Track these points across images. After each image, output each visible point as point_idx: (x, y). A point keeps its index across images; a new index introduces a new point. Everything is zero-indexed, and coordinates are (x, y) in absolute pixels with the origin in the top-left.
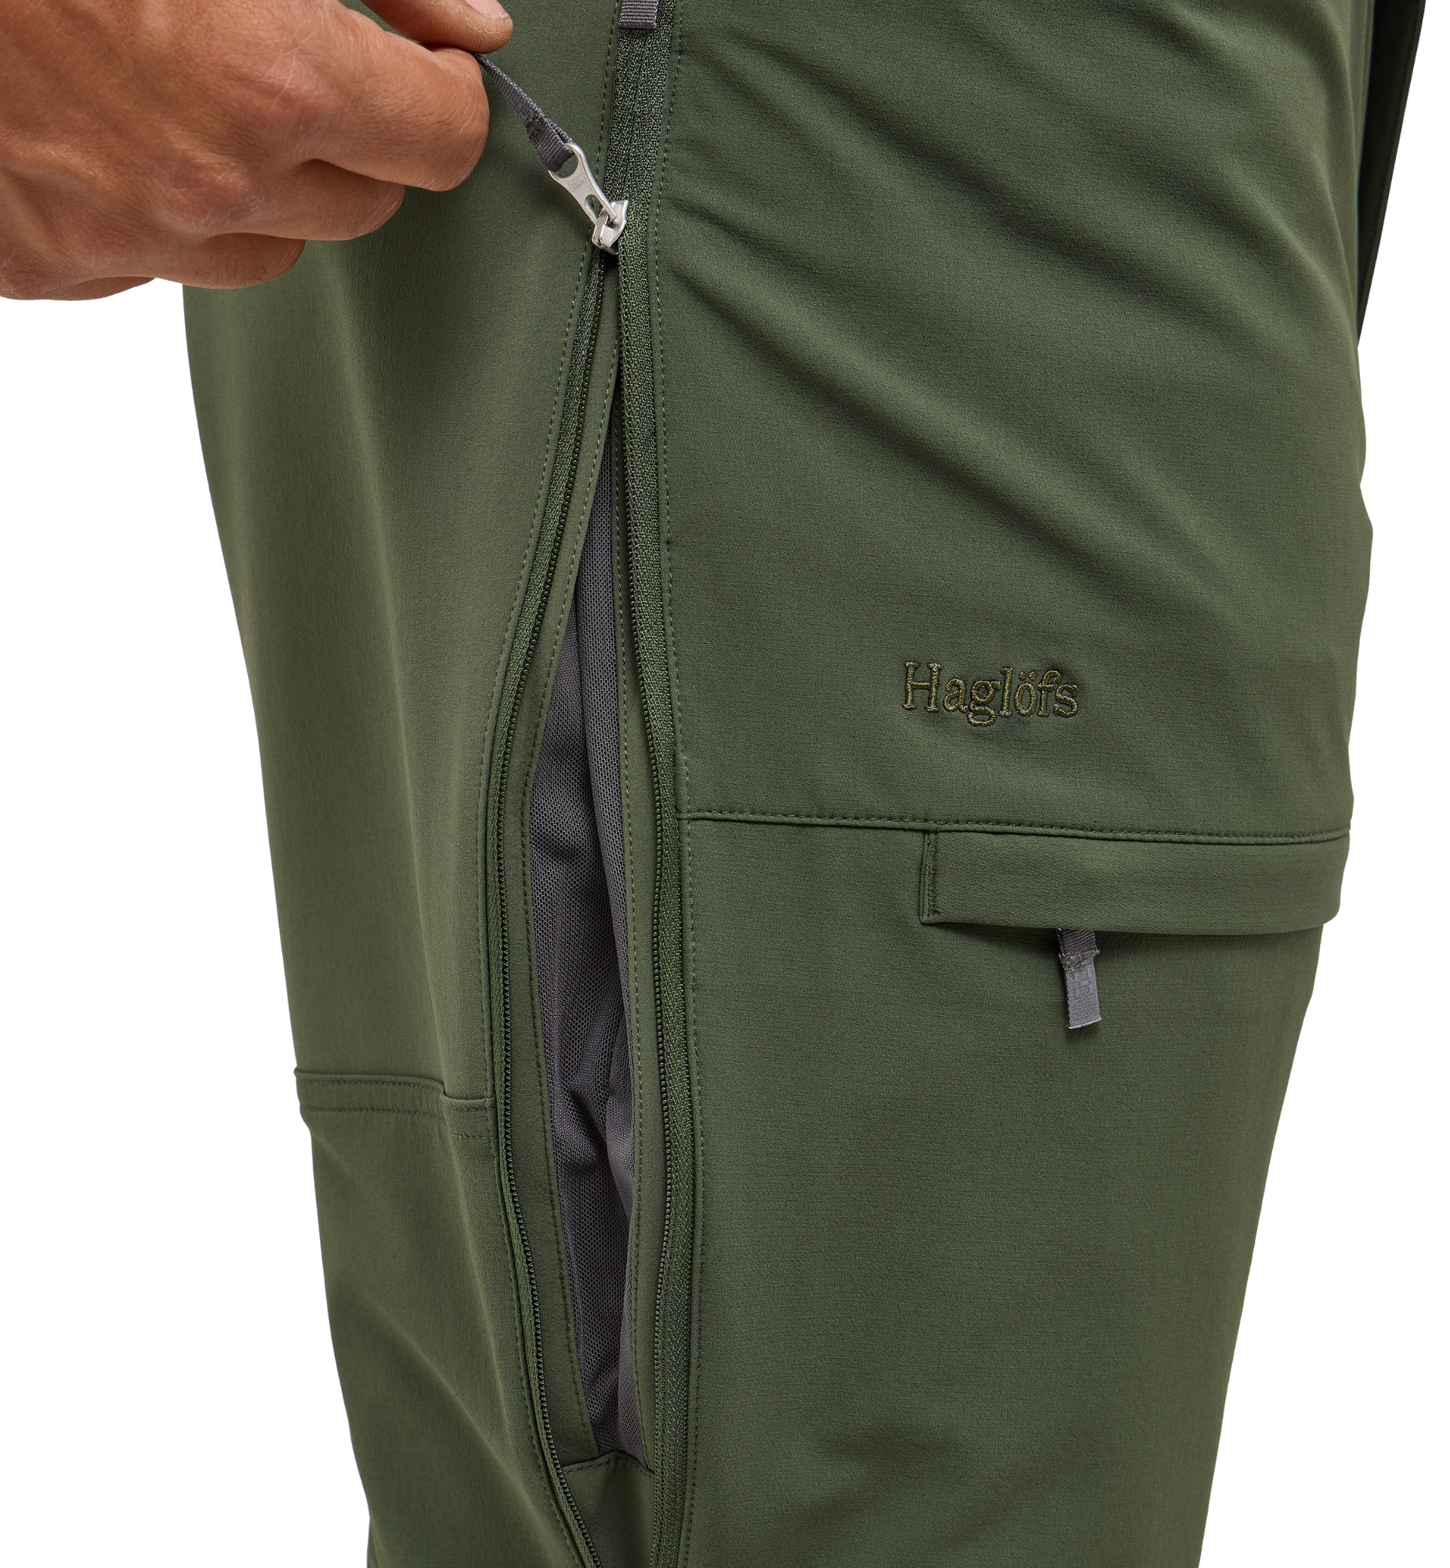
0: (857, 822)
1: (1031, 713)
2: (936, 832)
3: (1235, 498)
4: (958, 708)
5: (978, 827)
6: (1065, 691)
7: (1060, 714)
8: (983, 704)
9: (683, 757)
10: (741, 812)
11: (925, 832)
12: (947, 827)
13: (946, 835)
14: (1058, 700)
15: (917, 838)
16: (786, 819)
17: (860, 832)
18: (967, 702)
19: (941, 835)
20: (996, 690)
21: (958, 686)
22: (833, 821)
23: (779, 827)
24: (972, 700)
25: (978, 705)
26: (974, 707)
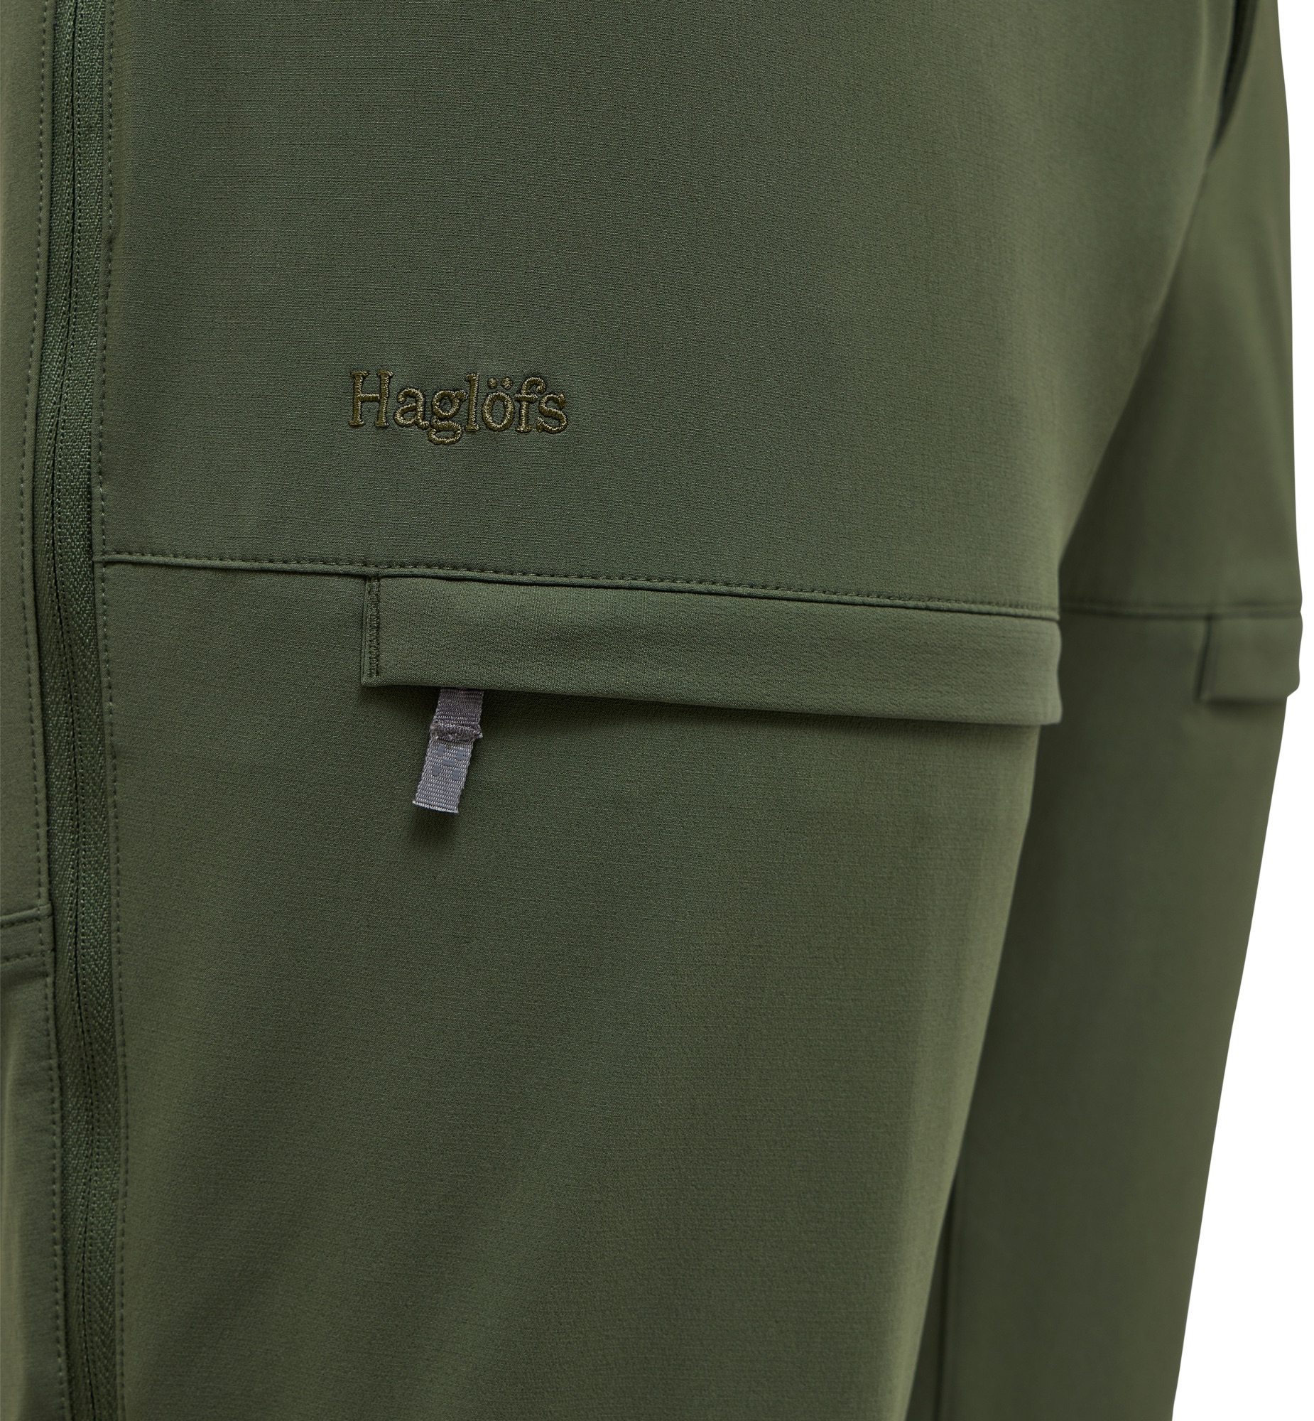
0: (285, 567)
1: (505, 428)
2: (378, 577)
3: (791, 158)
4: (416, 423)
5: (429, 572)
6: (550, 402)
7: (544, 429)
8: (446, 418)
9: (99, 490)
10: (164, 555)
11: (365, 578)
12: (391, 571)
13: (389, 581)
14: (542, 413)
15: (354, 584)
16: (208, 563)
17: (289, 579)
18: (428, 415)
19: (383, 582)
20: (461, 401)
21: (414, 396)
22: (256, 565)
23: (202, 572)
24: (434, 414)
25: (442, 419)
26: (436, 422)
